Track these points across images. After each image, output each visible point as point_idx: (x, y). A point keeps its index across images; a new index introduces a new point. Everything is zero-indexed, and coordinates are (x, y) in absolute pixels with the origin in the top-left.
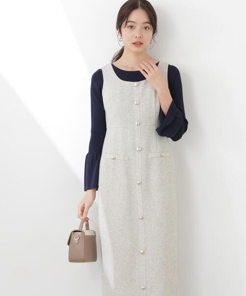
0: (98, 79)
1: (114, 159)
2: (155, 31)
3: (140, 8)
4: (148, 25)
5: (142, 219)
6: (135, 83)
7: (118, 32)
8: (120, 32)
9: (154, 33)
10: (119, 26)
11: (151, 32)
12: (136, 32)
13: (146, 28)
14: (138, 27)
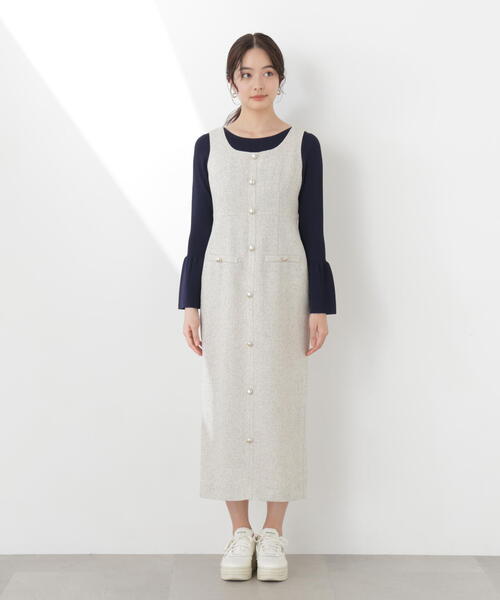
0: (203, 146)
1: (220, 261)
2: (281, 77)
3: (255, 47)
4: (271, 70)
5: (251, 345)
6: (253, 154)
7: (229, 85)
8: (234, 84)
9: (280, 81)
10: (230, 77)
11: (275, 79)
12: (255, 82)
13: (269, 73)
14: (256, 75)
